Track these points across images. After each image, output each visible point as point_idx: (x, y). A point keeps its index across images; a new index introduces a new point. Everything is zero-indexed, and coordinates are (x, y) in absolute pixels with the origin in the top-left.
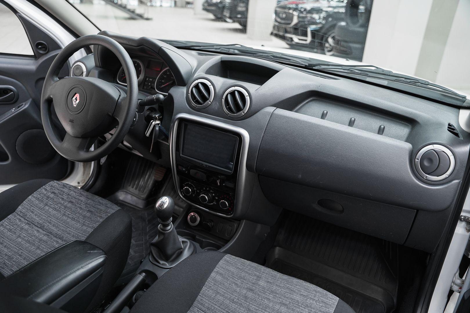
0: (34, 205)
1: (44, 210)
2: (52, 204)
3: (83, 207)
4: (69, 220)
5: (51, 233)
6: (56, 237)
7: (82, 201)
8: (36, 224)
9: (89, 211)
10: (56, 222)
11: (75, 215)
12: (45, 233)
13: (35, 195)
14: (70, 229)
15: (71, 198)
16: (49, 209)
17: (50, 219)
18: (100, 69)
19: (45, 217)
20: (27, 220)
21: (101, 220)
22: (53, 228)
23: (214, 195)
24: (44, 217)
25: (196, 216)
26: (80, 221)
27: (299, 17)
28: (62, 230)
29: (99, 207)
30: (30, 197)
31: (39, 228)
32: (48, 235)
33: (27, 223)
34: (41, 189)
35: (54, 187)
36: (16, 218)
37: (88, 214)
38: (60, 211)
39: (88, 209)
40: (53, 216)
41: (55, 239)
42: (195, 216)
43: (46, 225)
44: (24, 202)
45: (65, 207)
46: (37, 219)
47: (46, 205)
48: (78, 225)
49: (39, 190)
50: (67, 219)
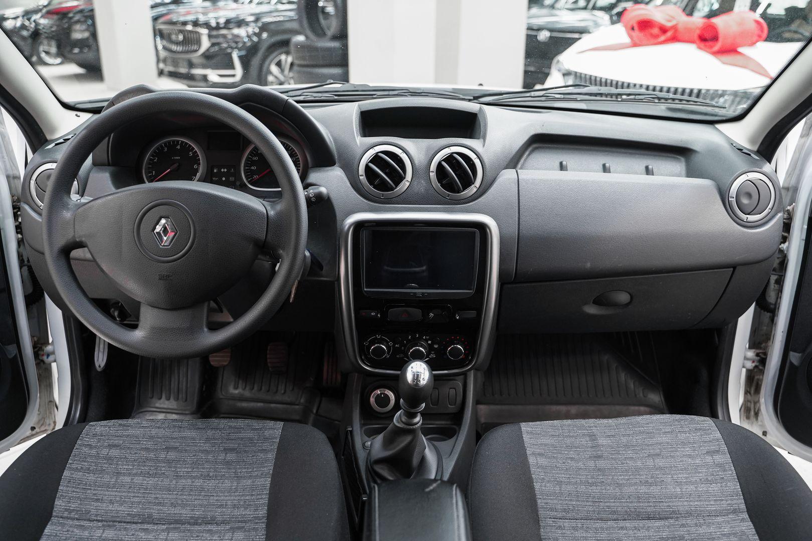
0: (90, 485)
1: (123, 486)
2: (131, 467)
3: (207, 447)
4: (198, 483)
5: (177, 522)
6: (196, 524)
7: (194, 439)
8: (129, 519)
9: (226, 450)
10: (170, 497)
11: (203, 468)
12: (164, 527)
13: (74, 466)
14: (216, 498)
15: (164, 442)
16: (132, 479)
17: (153, 496)
18: (111, 168)
19: (138, 497)
20: (98, 521)
21: (271, 456)
22: (177, 510)
23: (430, 342)
24: (136, 500)
25: (386, 392)
26: (224, 475)
27: (210, 36)
28: (201, 505)
29: (241, 435)
30: (66, 473)
31: (140, 523)
32: (175, 528)
33: (103, 525)
34: (77, 449)
35: (102, 435)
36: (67, 528)
37: (231, 457)
38: (164, 473)
39: (222, 448)
40: (156, 488)
41: (197, 528)
42: (384, 394)
43: (154, 511)
44: (60, 488)
45: (169, 462)
46: (122, 508)
47: (119, 474)
48: (227, 483)
49: (75, 452)
50: (193, 482)
